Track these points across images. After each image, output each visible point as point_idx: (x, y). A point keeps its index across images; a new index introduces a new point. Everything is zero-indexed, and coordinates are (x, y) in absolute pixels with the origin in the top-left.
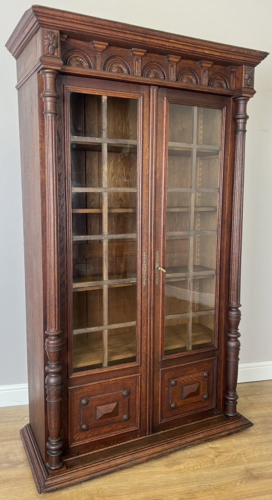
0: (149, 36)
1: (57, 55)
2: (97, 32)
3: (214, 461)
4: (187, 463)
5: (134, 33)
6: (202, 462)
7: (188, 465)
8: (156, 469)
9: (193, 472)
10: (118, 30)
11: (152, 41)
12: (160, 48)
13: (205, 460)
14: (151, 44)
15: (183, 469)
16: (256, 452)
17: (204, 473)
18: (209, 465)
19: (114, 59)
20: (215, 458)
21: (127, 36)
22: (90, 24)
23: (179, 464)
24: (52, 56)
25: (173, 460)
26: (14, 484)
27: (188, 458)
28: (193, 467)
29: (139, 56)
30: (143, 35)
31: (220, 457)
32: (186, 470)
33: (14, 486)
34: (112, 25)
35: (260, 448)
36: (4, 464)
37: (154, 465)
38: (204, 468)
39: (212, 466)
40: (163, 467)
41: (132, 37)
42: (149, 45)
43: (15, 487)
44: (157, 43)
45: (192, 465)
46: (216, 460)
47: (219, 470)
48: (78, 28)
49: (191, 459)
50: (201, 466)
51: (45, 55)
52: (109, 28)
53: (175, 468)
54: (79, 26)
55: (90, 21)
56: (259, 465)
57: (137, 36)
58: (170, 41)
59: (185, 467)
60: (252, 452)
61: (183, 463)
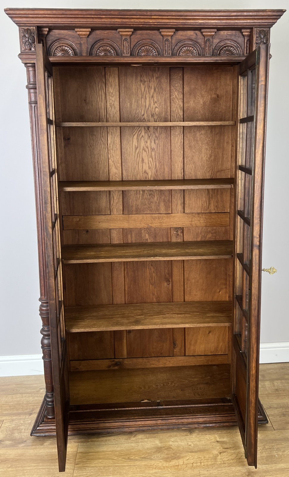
0: (127, 17)
1: (34, 50)
2: (71, 21)
3: (216, 459)
4: (187, 458)
5: (110, 16)
6: (204, 459)
7: (188, 461)
8: (153, 462)
9: (191, 470)
10: (93, 16)
11: (133, 20)
12: (145, 26)
13: (207, 456)
14: (132, 23)
15: (181, 465)
16: (264, 452)
17: (202, 472)
18: (210, 463)
19: (102, 42)
20: (219, 454)
21: (103, 20)
22: (63, 16)
23: (179, 459)
24: (29, 51)
25: (174, 454)
26: (10, 466)
27: (190, 452)
28: (192, 464)
29: (127, 35)
30: (119, 17)
31: (224, 454)
32: (184, 466)
33: (9, 467)
34: (84, 13)
35: (271, 447)
36: (7, 441)
37: (152, 457)
38: (203, 467)
39: (213, 464)
40: (161, 460)
41: (109, 20)
42: (130, 24)
43: (10, 469)
44: (138, 22)
45: (192, 461)
46: (219, 457)
47: (218, 470)
48: (52, 21)
49: (193, 454)
50: (201, 463)
51: (23, 51)
52: (82, 16)
53: (174, 463)
54: (53, 20)
55: (61, 14)
56: (264, 468)
57: (114, 19)
58: (153, 17)
59: (184, 462)
60: (261, 451)
61: (183, 457)
